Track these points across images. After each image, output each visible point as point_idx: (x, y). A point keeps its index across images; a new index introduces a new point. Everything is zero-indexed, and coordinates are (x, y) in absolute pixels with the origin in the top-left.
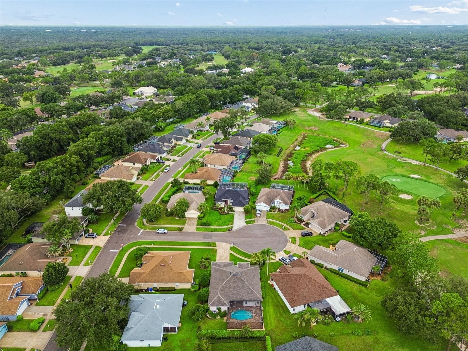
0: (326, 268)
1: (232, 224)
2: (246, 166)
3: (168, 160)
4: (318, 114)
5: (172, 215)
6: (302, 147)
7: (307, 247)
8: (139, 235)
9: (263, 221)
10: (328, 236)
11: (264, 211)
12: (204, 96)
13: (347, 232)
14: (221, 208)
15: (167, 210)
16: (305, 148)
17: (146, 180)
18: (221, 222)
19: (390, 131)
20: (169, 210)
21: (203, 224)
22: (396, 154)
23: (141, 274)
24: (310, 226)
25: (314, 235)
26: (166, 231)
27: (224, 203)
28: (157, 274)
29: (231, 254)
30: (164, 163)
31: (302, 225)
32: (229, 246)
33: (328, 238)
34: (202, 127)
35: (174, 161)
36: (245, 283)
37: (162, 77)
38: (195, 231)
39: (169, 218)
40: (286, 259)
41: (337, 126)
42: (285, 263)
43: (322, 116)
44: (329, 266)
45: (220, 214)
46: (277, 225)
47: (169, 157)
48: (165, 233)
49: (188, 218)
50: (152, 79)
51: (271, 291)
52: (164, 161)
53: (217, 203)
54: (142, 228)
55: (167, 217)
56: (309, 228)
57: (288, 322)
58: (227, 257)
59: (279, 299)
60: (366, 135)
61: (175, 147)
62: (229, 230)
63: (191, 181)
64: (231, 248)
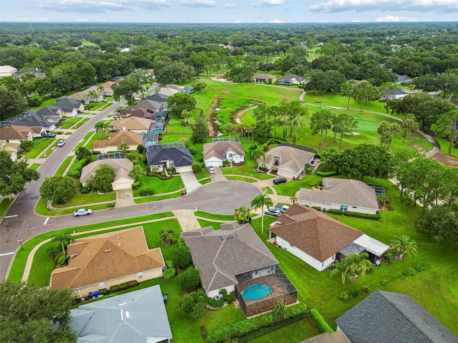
0: (324, 211)
1: (184, 187)
2: (168, 129)
3: (60, 133)
4: (223, 80)
5: (90, 190)
6: (223, 108)
7: (288, 194)
8: (45, 223)
9: (220, 178)
10: (303, 179)
11: (217, 168)
12: (88, 65)
13: (322, 171)
14: (160, 173)
15: (81, 186)
16: (225, 108)
17: (34, 158)
18: (166, 188)
19: (300, 87)
20: (84, 185)
21: (144, 194)
22: (317, 104)
23: (72, 273)
24: (278, 173)
25: (288, 181)
26: (90, 211)
27: (162, 166)
28: (101, 268)
29: (199, 220)
30: (54, 137)
31: (268, 173)
32: (191, 212)
33: (304, 181)
34: (95, 97)
35: (67, 134)
36: (248, 246)
37: (21, 54)
38: (134, 204)
39: (88, 195)
40: (276, 210)
41: (248, 87)
42: (275, 215)
43: (228, 82)
44: (328, 208)
45: (161, 179)
46: (240, 179)
47: (59, 130)
48: (88, 214)
49: (117, 190)
50: (7, 57)
51: (278, 251)
52: (53, 135)
53: (152, 168)
54: (48, 215)
55: (84, 195)
56: (277, 175)
57: (323, 283)
58: (196, 225)
59: (293, 258)
60: (280, 93)
61: (64, 120)
62: (182, 194)
63: (104, 151)
64: (196, 214)
